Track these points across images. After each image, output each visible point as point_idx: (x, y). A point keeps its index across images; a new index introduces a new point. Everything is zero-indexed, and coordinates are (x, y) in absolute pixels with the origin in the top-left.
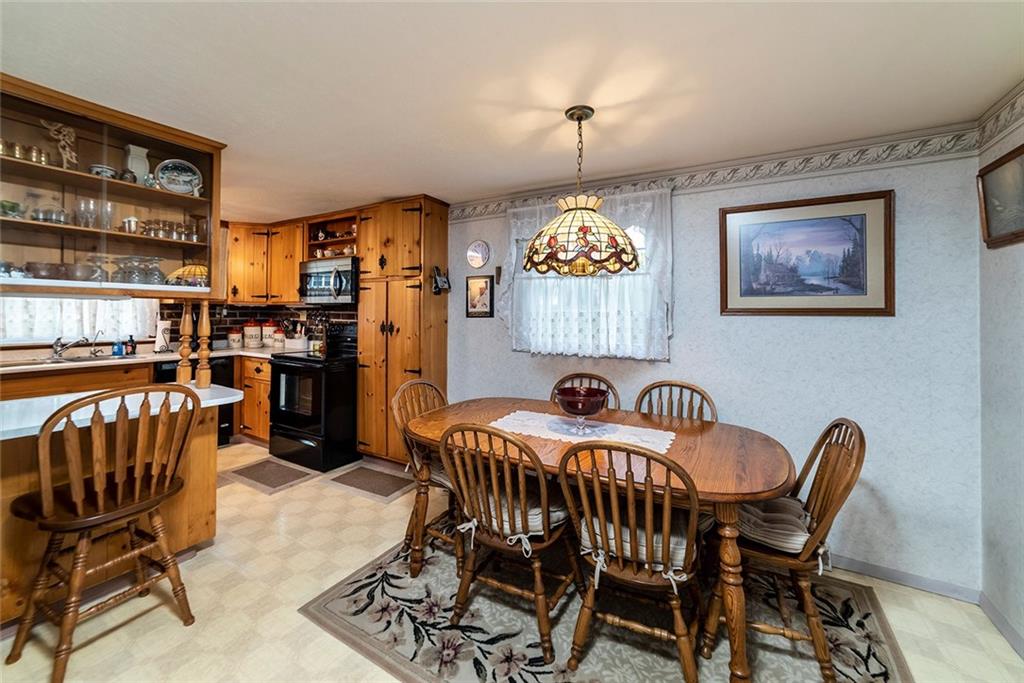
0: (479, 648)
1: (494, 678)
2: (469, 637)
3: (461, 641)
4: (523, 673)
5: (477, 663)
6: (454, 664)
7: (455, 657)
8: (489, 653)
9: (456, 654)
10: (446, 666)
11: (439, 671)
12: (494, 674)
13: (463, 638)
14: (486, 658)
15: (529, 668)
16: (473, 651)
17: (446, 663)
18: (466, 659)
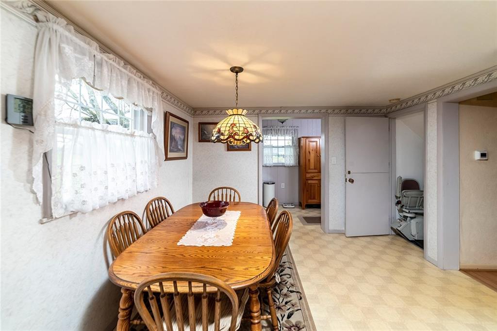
0: (282, 320)
1: (290, 308)
2: (280, 327)
3: (284, 328)
4: (280, 302)
5: (289, 317)
6: (296, 324)
7: (293, 326)
8: (281, 315)
9: (292, 327)
10: (300, 327)
11: (303, 328)
12: (288, 309)
13: (283, 329)
14: (284, 315)
15: (277, 301)
16: (286, 322)
17: (298, 328)
18: (291, 322)
